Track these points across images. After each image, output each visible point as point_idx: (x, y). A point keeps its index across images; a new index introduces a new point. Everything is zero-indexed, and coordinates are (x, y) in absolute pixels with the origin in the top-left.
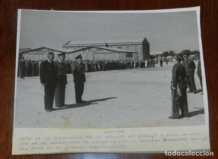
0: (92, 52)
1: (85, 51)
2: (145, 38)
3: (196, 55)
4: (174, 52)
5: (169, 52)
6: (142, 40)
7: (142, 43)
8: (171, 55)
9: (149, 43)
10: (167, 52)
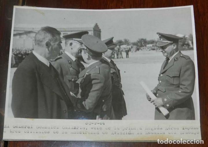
0: (31, 38)
1: (22, 36)
2: (97, 24)
3: (154, 45)
4: (129, 40)
5: (123, 41)
6: (93, 25)
7: (92, 29)
8: (125, 44)
9: (100, 30)
10: (121, 40)
